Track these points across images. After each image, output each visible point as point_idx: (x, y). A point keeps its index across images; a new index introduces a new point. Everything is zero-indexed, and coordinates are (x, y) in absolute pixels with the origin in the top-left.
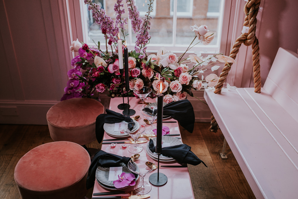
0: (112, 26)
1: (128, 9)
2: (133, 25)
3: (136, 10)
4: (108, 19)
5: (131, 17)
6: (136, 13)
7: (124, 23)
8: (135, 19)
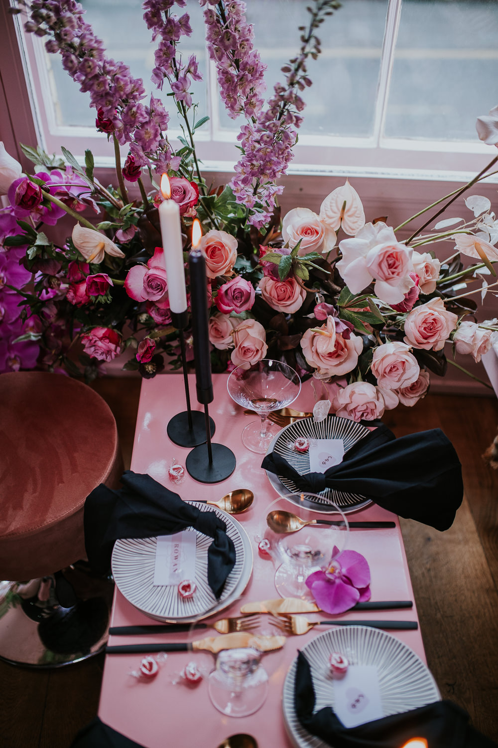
0: (134, 109)
1: (206, 13)
2: (226, 86)
3: (238, 22)
4: (116, 80)
5: (217, 54)
6: (237, 35)
7: (189, 76)
8: (237, 62)
